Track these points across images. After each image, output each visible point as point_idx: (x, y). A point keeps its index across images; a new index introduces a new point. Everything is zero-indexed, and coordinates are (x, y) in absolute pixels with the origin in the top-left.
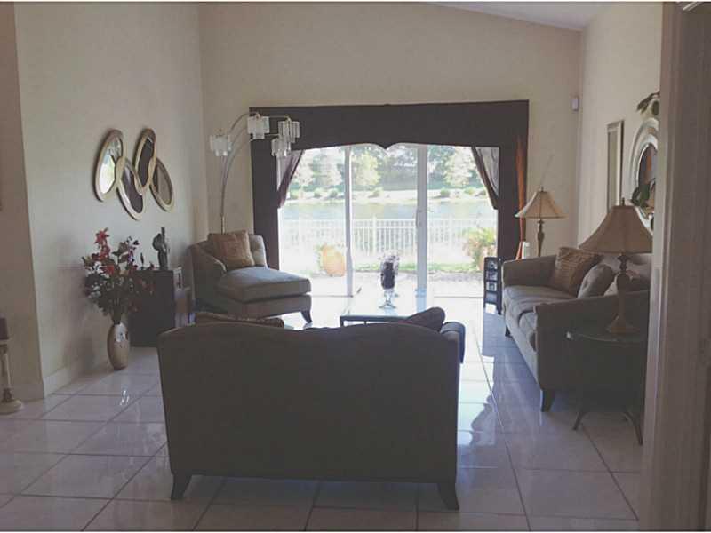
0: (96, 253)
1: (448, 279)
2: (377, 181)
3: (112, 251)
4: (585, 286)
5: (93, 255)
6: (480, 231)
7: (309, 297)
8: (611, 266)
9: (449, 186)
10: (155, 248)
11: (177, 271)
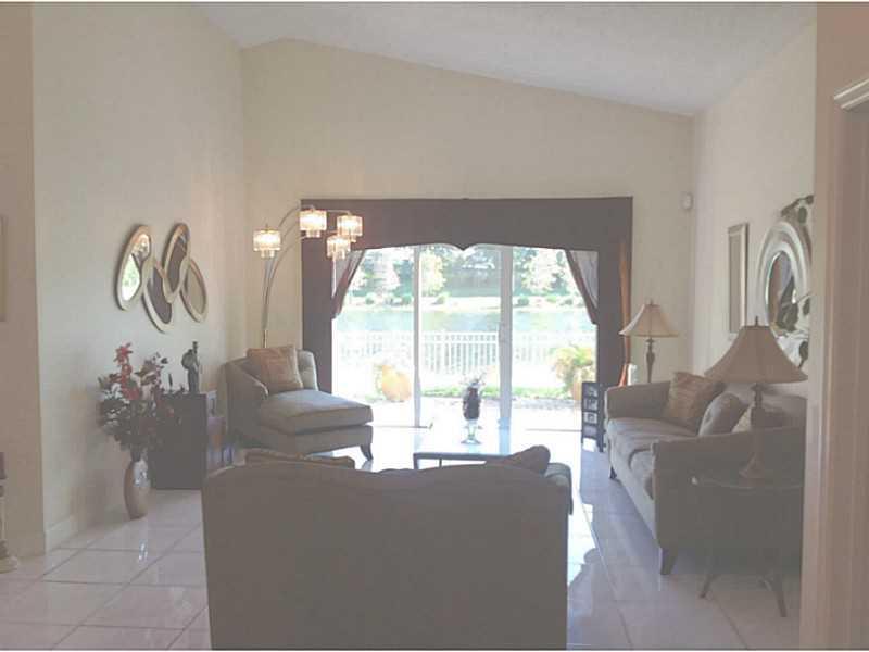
0: (114, 372)
1: (534, 407)
2: (441, 285)
3: (134, 371)
4: (708, 420)
5: (111, 376)
6: (573, 349)
7: (370, 428)
8: (738, 395)
9: (529, 292)
10: (186, 367)
11: (211, 395)
